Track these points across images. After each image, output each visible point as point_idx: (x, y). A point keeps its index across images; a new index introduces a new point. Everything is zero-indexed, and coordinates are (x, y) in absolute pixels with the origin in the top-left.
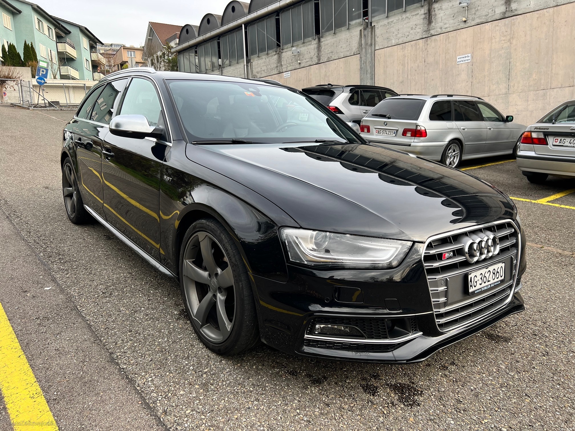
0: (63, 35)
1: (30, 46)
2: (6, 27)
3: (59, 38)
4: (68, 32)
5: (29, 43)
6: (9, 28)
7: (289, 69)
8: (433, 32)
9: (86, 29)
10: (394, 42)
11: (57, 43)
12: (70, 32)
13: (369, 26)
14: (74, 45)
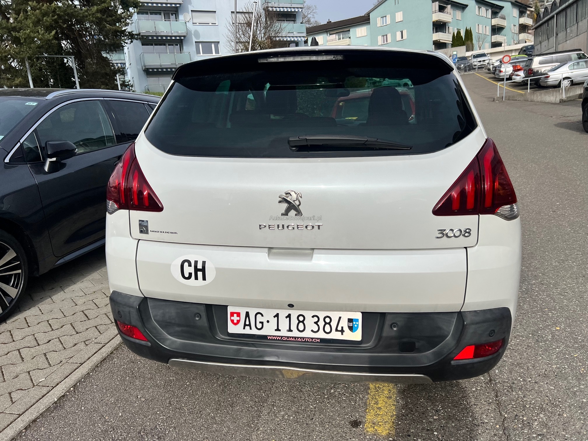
0: (498, 11)
1: (469, 29)
2: (458, 19)
3: (495, 14)
4: (501, 8)
5: (468, 28)
6: (459, 19)
7: (569, 39)
9: (516, 2)
11: (492, 18)
12: (503, 7)
14: (505, 16)
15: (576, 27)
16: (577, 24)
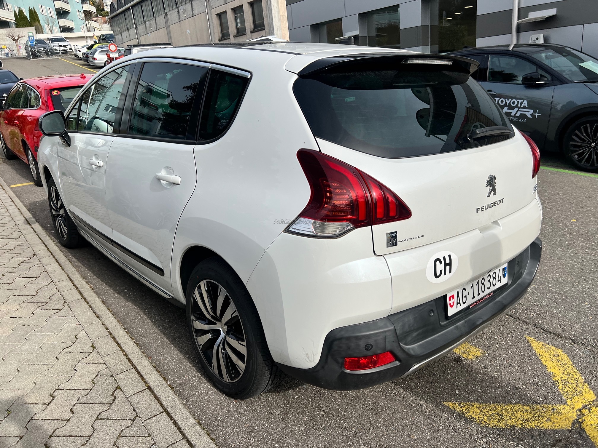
1: (33, 10)
7: (150, 32)
8: (181, 19)
10: (173, 22)
13: (166, 14)
15: (154, 21)
16: (154, 19)
